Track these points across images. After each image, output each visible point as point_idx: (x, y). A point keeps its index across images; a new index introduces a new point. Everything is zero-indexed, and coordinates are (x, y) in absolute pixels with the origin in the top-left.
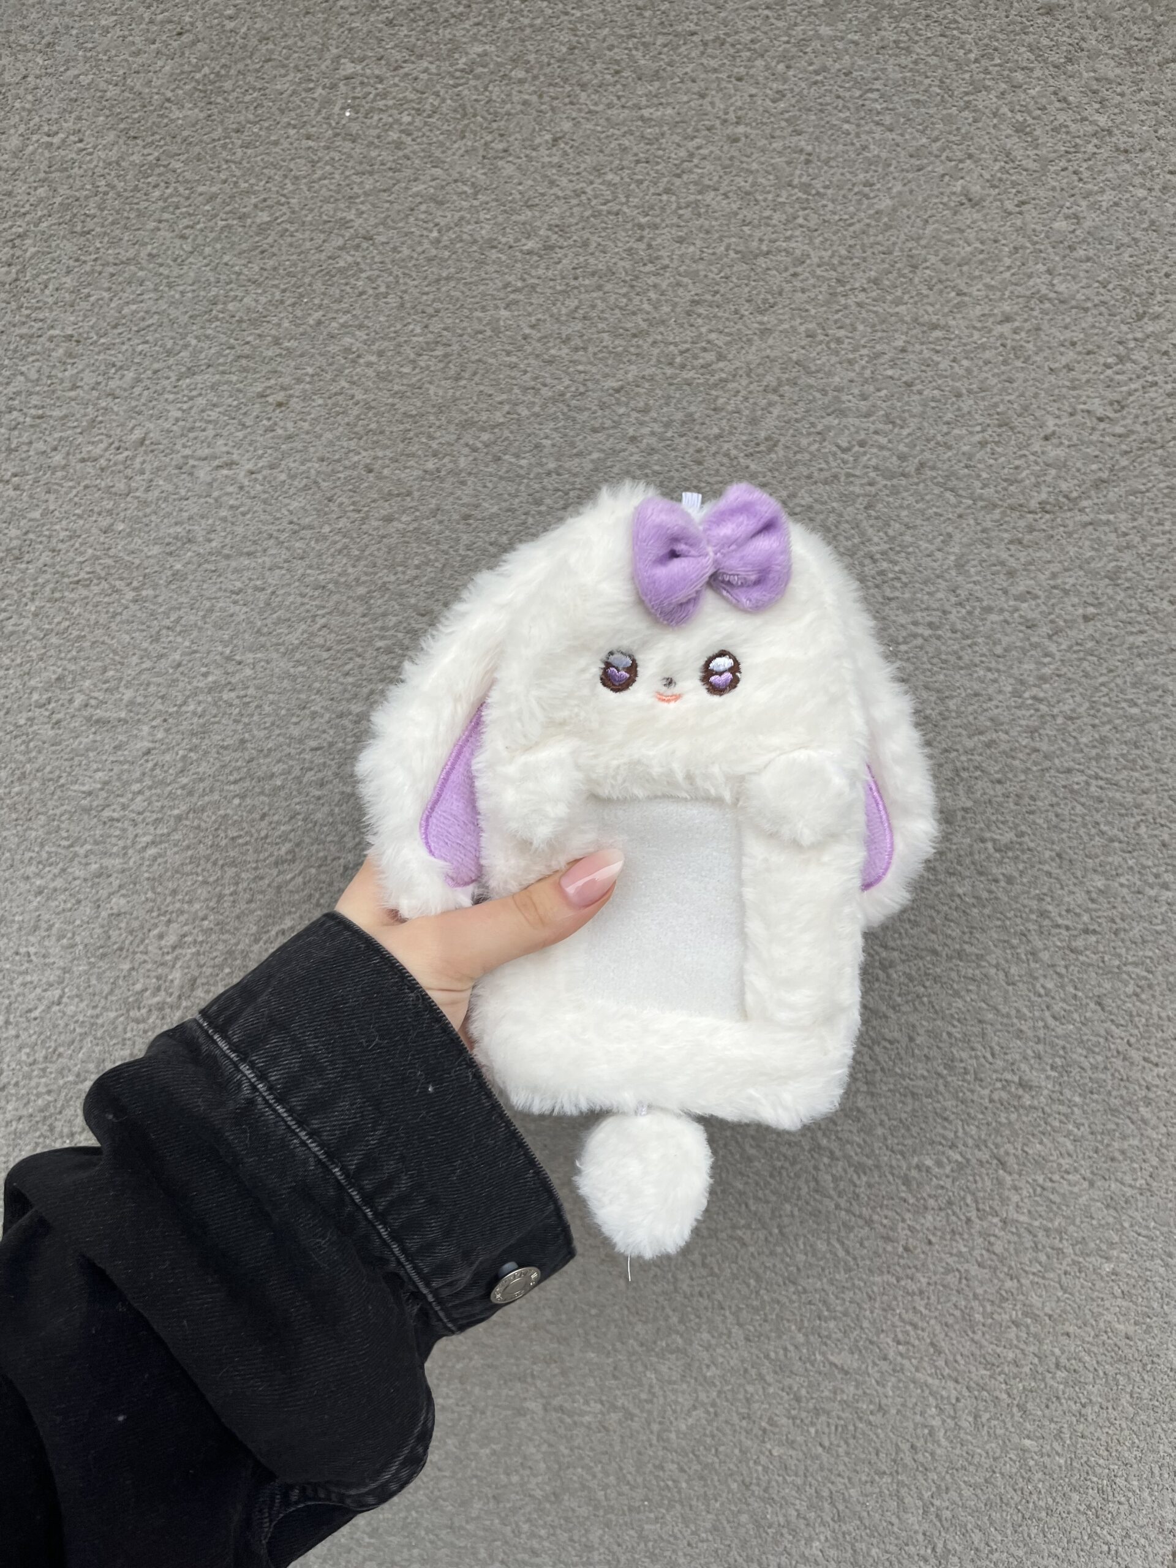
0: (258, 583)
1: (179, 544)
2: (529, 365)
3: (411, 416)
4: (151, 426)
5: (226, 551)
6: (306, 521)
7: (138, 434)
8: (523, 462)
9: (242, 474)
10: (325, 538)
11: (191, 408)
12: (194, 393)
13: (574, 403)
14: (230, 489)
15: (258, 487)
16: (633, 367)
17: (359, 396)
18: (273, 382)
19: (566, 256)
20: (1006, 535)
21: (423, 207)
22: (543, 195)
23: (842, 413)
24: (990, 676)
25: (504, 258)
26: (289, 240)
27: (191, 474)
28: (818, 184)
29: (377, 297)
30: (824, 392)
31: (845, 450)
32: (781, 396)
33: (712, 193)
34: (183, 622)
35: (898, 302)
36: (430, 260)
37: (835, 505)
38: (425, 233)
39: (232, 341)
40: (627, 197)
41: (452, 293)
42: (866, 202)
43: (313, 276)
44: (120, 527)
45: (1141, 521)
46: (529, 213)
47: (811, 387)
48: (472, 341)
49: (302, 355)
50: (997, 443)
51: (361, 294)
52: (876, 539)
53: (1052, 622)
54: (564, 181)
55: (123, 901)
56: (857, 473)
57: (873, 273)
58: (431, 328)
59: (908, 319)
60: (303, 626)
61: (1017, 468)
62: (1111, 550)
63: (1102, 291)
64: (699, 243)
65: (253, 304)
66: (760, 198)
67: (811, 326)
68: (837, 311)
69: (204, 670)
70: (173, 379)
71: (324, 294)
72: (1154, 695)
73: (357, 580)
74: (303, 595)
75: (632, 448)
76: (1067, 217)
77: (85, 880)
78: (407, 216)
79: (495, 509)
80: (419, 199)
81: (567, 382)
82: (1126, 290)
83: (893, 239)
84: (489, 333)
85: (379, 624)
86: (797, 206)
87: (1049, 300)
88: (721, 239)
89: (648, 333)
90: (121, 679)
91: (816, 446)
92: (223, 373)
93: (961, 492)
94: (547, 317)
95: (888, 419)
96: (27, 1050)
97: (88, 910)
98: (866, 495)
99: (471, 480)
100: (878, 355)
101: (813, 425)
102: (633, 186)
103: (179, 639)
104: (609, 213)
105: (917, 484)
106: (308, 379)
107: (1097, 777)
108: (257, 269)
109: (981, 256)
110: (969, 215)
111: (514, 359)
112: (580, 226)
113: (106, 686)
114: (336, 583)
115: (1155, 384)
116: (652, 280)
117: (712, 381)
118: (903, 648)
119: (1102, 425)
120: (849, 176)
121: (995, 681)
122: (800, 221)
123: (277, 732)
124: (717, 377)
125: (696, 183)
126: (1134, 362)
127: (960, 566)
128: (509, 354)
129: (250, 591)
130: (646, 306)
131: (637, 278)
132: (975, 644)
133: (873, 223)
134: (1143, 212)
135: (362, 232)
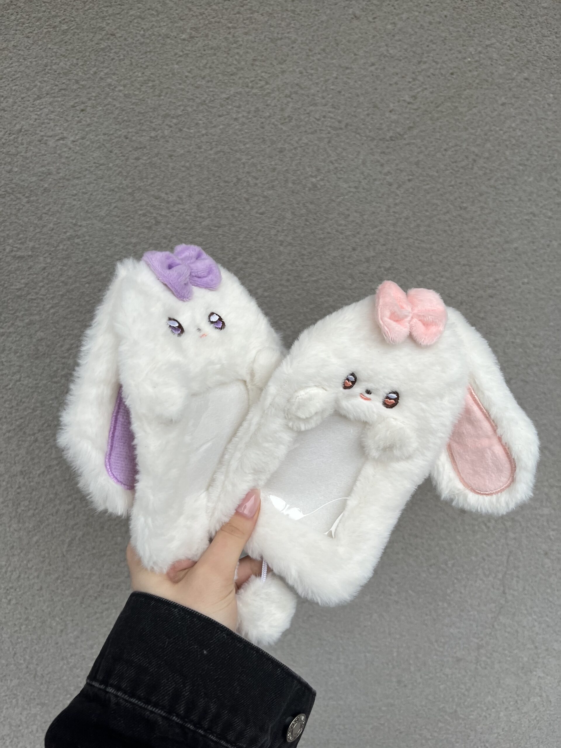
0: (84, 190)
1: (45, 175)
2: (189, 89)
3: (142, 113)
4: (23, 123)
5: (67, 177)
6: (102, 162)
7: (18, 127)
8: (192, 131)
9: (69, 142)
10: (111, 169)
11: (41, 114)
12: (42, 107)
13: (210, 105)
14: (65, 150)
15: (78, 148)
16: (232, 89)
17: (118, 105)
18: (77, 100)
19: (199, 41)
20: (379, 151)
21: (135, 21)
22: (187, 15)
23: (315, 105)
24: (378, 205)
25: (173, 42)
26: (77, 37)
27: (46, 144)
28: (298, 10)
29: (120, 60)
30: (308, 96)
31: (318, 120)
32: (292, 99)
33: (256, 14)
34: (52, 210)
35: (333, 58)
36: (141, 44)
37: (316, 142)
38: (138, 32)
39: (57, 83)
40: (222, 15)
41: (153, 58)
42: (317, 18)
43: (90, 52)
44: (16, 169)
45: (425, 142)
46: (182, 23)
47: (303, 94)
48: (164, 79)
49: (89, 88)
50: (373, 114)
51: (113, 59)
52: (332, 155)
53: (398, 183)
54: (195, 9)
55: (42, 334)
56: (324, 129)
57: (322, 47)
58: (146, 74)
59: (337, 65)
60: (106, 208)
61: (381, 124)
62: (416, 154)
63: (406, 53)
64: (254, 35)
65: (64, 66)
66: (276, 15)
67: (301, 69)
68: (311, 63)
69: (64, 230)
70: (31, 101)
71: (96, 60)
72: (434, 207)
73: (127, 186)
74: (104, 194)
75: (236, 123)
76: (391, 24)
77: (24, 327)
78: (129, 25)
79: (182, 152)
80: (133, 17)
81: (206, 96)
82: (414, 52)
83: (329, 33)
84: (171, 75)
85: (139, 204)
86: (291, 19)
87: (387, 56)
88: (262, 33)
89: (237, 74)
90: (27, 238)
91: (306, 119)
92: (54, 97)
93: (362, 135)
94: (194, 68)
95: (333, 107)
96: (8, 402)
97: (27, 340)
98: (328, 138)
99: (171, 140)
100: (326, 81)
101: (305, 110)
102: (224, 11)
103: (51, 218)
104: (216, 22)
105: (345, 132)
106: (93, 98)
107: (417, 239)
108: (64, 50)
109: (362, 39)
110: (356, 23)
111: (182, 87)
112: (204, 28)
113: (20, 241)
114: (118, 188)
115: (426, 89)
116: (236, 51)
117: (265, 93)
118: (346, 197)
119: (410, 106)
120: (309, 7)
121: (379, 207)
122: (292, 25)
123: (101, 254)
124: (266, 92)
125: (250, 9)
126: (419, 80)
127: (364, 163)
128: (180, 84)
129: (80, 194)
130: (235, 62)
131: (230, 50)
132: (372, 193)
133: (320, 26)
134: (418, 21)
135: (110, 32)
